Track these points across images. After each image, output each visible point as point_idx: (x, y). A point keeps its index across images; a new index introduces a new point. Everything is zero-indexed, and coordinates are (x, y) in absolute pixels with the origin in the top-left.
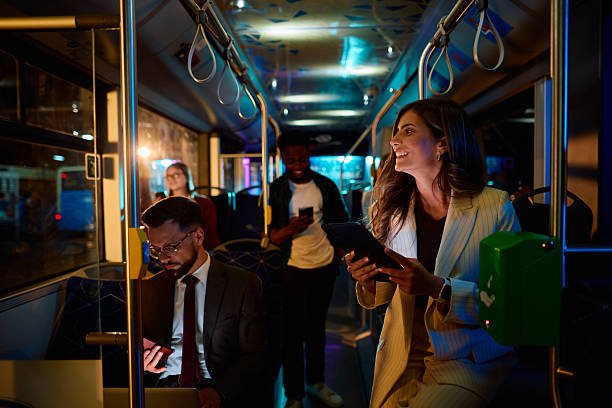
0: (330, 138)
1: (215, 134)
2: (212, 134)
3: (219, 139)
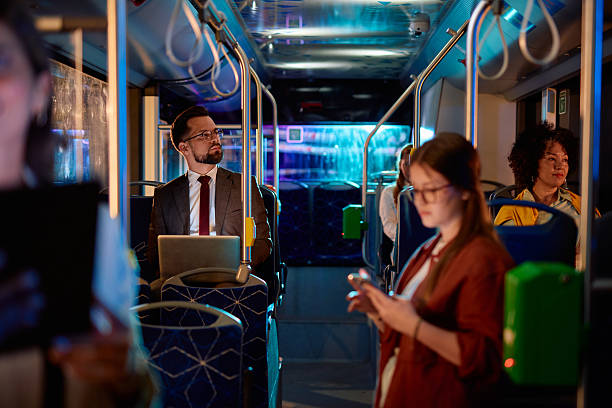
1: (152, 90)
2: (147, 90)
3: (157, 98)
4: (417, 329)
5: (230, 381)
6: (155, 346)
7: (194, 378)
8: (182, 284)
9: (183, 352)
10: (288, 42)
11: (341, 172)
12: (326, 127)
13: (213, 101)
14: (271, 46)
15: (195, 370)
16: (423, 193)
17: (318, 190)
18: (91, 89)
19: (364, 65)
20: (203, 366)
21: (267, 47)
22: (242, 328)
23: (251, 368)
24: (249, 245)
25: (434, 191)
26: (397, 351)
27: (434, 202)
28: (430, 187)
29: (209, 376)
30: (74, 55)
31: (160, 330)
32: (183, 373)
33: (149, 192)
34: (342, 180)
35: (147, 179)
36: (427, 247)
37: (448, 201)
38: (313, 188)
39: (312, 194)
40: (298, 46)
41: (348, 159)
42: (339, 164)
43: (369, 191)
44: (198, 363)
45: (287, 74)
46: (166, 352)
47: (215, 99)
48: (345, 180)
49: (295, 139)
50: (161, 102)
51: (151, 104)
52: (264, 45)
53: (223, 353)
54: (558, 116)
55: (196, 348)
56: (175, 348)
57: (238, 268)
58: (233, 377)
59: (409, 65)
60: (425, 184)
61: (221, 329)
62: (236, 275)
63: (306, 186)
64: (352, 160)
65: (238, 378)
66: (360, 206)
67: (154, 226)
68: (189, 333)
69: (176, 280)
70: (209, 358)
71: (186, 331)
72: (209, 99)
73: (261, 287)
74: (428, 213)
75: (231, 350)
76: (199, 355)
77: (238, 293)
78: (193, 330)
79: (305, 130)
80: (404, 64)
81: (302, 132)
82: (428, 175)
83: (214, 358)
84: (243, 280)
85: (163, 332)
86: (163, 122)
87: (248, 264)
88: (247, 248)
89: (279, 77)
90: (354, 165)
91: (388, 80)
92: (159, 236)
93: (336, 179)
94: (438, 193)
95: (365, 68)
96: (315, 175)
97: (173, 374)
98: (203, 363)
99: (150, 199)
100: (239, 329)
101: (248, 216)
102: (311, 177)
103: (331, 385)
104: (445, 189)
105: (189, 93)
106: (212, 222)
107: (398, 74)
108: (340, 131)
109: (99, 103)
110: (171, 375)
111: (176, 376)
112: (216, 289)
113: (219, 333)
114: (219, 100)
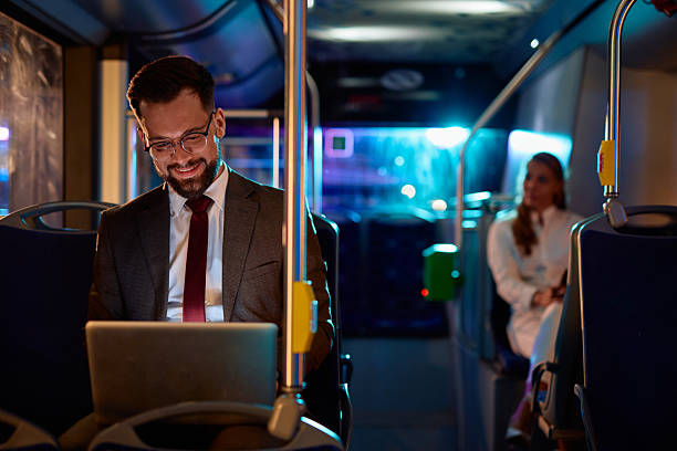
0: (418, 78)
1: (117, 50)
2: (107, 51)
3: (124, 65)
38: (365, 222)
39: (364, 230)
48: (411, 210)
57: (272, 404)
62: (268, 419)
63: (356, 218)
67: (97, 291)
69: (123, 433)
84: (286, 432)
87: (296, 394)
88: (295, 356)
92: (90, 324)
101: (296, 278)
106: (214, 280)
114: (230, 85)
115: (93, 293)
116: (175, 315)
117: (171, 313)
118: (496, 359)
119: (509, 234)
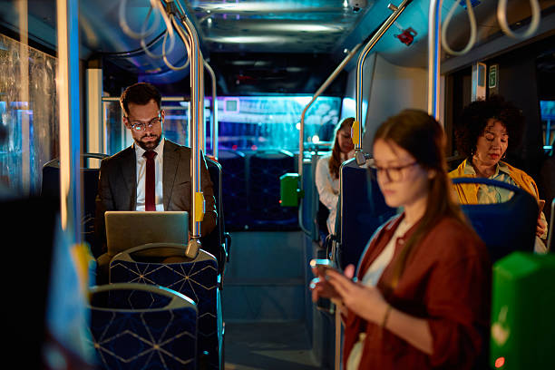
1: (96, 63)
2: (90, 63)
3: (101, 70)
4: (386, 317)
5: (186, 365)
6: (106, 330)
7: (147, 363)
8: (130, 260)
9: (135, 335)
10: (225, 17)
11: (276, 141)
12: (260, 98)
13: (154, 74)
14: (210, 21)
15: (149, 354)
16: (387, 171)
17: (254, 159)
18: (35, 61)
19: (299, 40)
20: (156, 351)
21: (206, 21)
22: (196, 309)
23: (206, 353)
24: (199, 220)
25: (399, 169)
26: (363, 336)
27: (400, 181)
28: (395, 164)
29: (163, 361)
30: (18, 28)
31: (111, 313)
32: (135, 358)
33: (94, 164)
34: (275, 149)
35: (91, 151)
36: (389, 228)
37: (414, 179)
38: (249, 157)
39: (248, 163)
40: (234, 20)
41: (282, 129)
42: (273, 134)
43: (305, 160)
44: (152, 347)
45: (223, 48)
46: (118, 335)
47: (156, 72)
48: (279, 148)
49: (231, 110)
50: (104, 74)
51: (95, 76)
52: (203, 19)
53: (178, 336)
54: (488, 90)
55: (149, 333)
56: (127, 331)
57: (187, 243)
58: (189, 361)
59: (342, 40)
60: (390, 162)
61: (175, 311)
62: (185, 250)
63: (243, 155)
64: (285, 130)
65: (192, 362)
66: (296, 175)
68: (141, 316)
69: (124, 256)
70: (162, 341)
71: (139, 314)
72: (150, 71)
73: (210, 262)
74: (392, 192)
75: (186, 333)
76: (152, 339)
77: (187, 268)
78: (146, 313)
79: (241, 101)
80: (336, 39)
81: (238, 103)
82: (394, 152)
83: (168, 341)
84: (193, 255)
85: (114, 315)
86: (107, 94)
87: (197, 239)
88: (197, 223)
89: (217, 51)
90: (288, 135)
91: (319, 55)
93: (271, 148)
94: (404, 172)
95: (299, 42)
96: (250, 144)
97: (125, 358)
98: (156, 347)
99: (95, 171)
100: (194, 311)
101: (197, 190)
102: (247, 146)
103: (269, 345)
104: (411, 167)
105: (131, 65)
107: (329, 49)
108: (274, 102)
109: (43, 75)
110: (122, 360)
111: (129, 361)
112: (165, 265)
113: (173, 316)
114: (160, 73)
115: (97, 200)
116: (141, 209)
117: (138, 208)
118: (319, 240)
119: (327, 166)
